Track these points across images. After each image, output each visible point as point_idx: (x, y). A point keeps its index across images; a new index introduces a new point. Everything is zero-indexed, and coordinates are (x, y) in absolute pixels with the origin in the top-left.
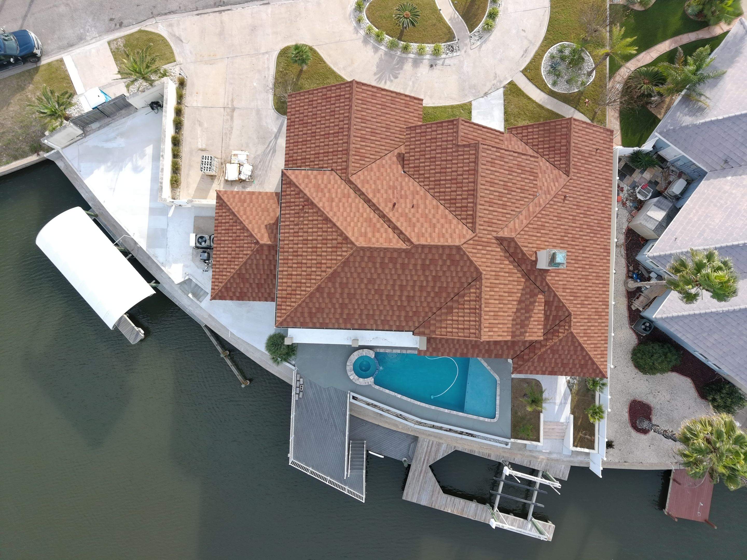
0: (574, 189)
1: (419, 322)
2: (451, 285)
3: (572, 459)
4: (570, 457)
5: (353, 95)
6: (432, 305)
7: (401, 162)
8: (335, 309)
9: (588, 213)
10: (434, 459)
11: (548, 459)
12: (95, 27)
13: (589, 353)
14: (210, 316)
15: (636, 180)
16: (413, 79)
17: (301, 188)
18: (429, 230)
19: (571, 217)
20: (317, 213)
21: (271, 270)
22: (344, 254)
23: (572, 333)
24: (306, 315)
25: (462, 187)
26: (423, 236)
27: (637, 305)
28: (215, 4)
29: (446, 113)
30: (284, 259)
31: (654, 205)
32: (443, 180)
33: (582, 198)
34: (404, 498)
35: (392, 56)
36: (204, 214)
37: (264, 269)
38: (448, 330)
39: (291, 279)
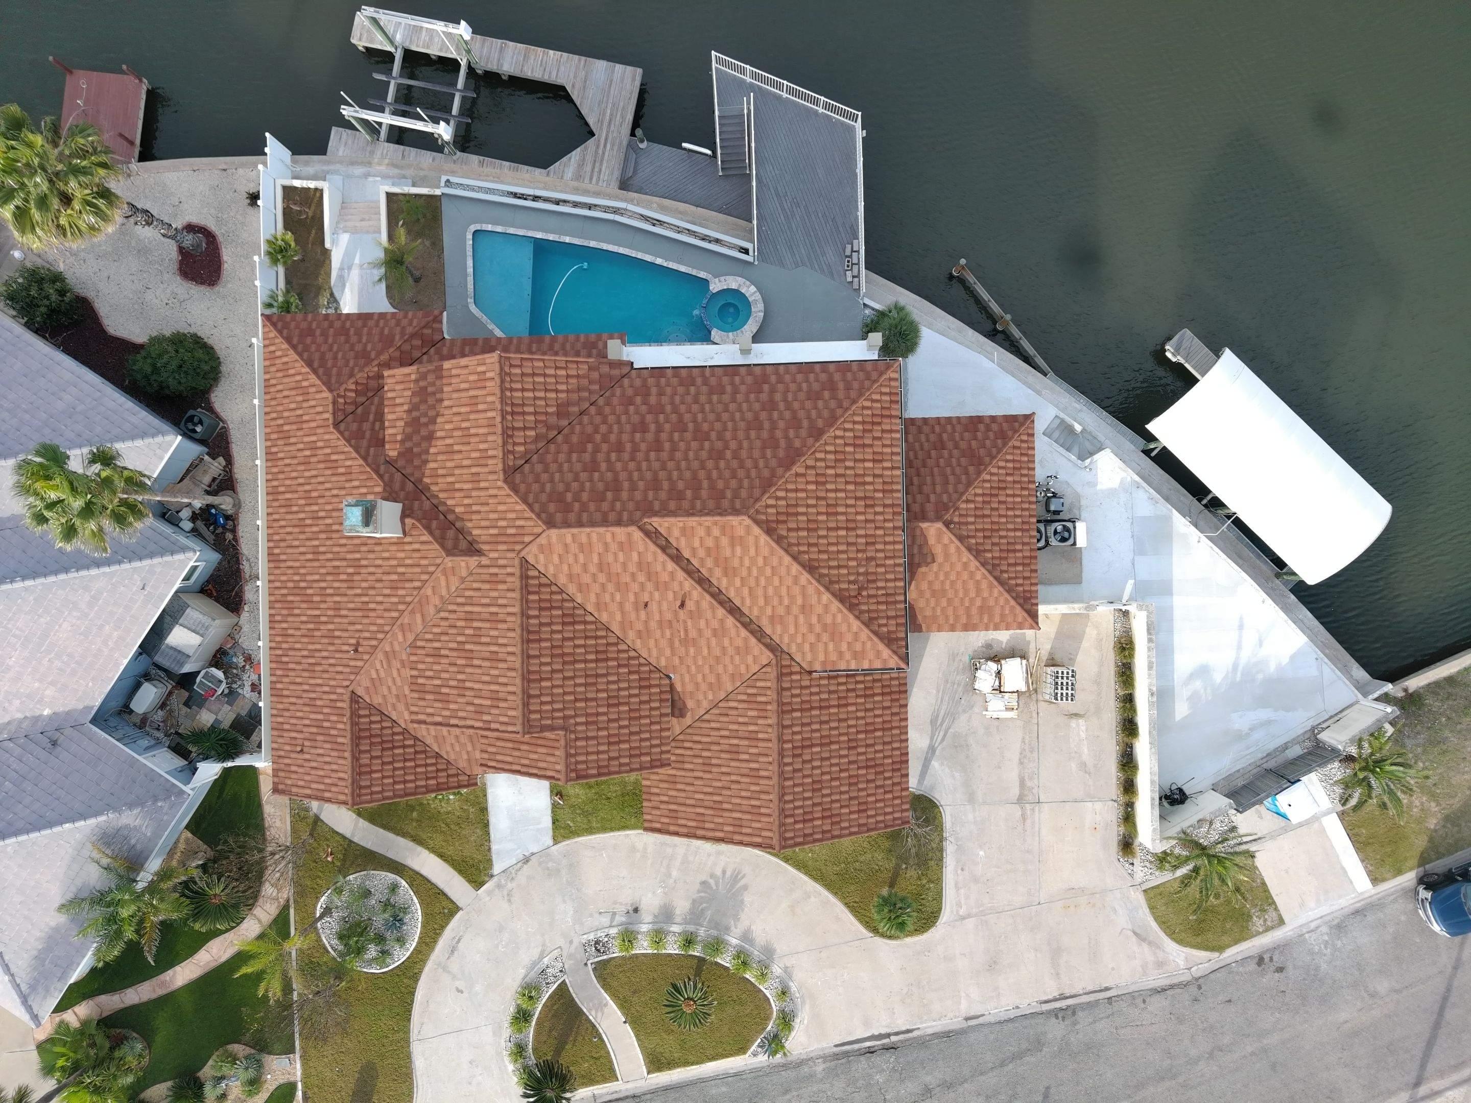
0: (340, 669)
1: (621, 386)
2: (562, 457)
3: (325, 168)
4: (328, 172)
5: (777, 823)
6: (598, 420)
7: (676, 698)
8: (785, 400)
9: (311, 626)
10: (586, 149)
11: (370, 164)
12: (1311, 952)
13: (297, 357)
14: (1038, 393)
15: (227, 707)
16: (671, 881)
17: (866, 631)
18: (610, 558)
19: (344, 612)
20: (831, 582)
21: (918, 475)
22: (771, 502)
23: (331, 390)
24: (841, 385)
25: (553, 647)
26: (621, 544)
27: (215, 467)
28: (1074, 1013)
29: (603, 819)
30: (892, 491)
31: (188, 656)
32: (591, 661)
33: (325, 654)
34: (639, 71)
35: (716, 925)
36: (1064, 589)
37: (932, 475)
38: (563, 372)
39: (874, 453)
